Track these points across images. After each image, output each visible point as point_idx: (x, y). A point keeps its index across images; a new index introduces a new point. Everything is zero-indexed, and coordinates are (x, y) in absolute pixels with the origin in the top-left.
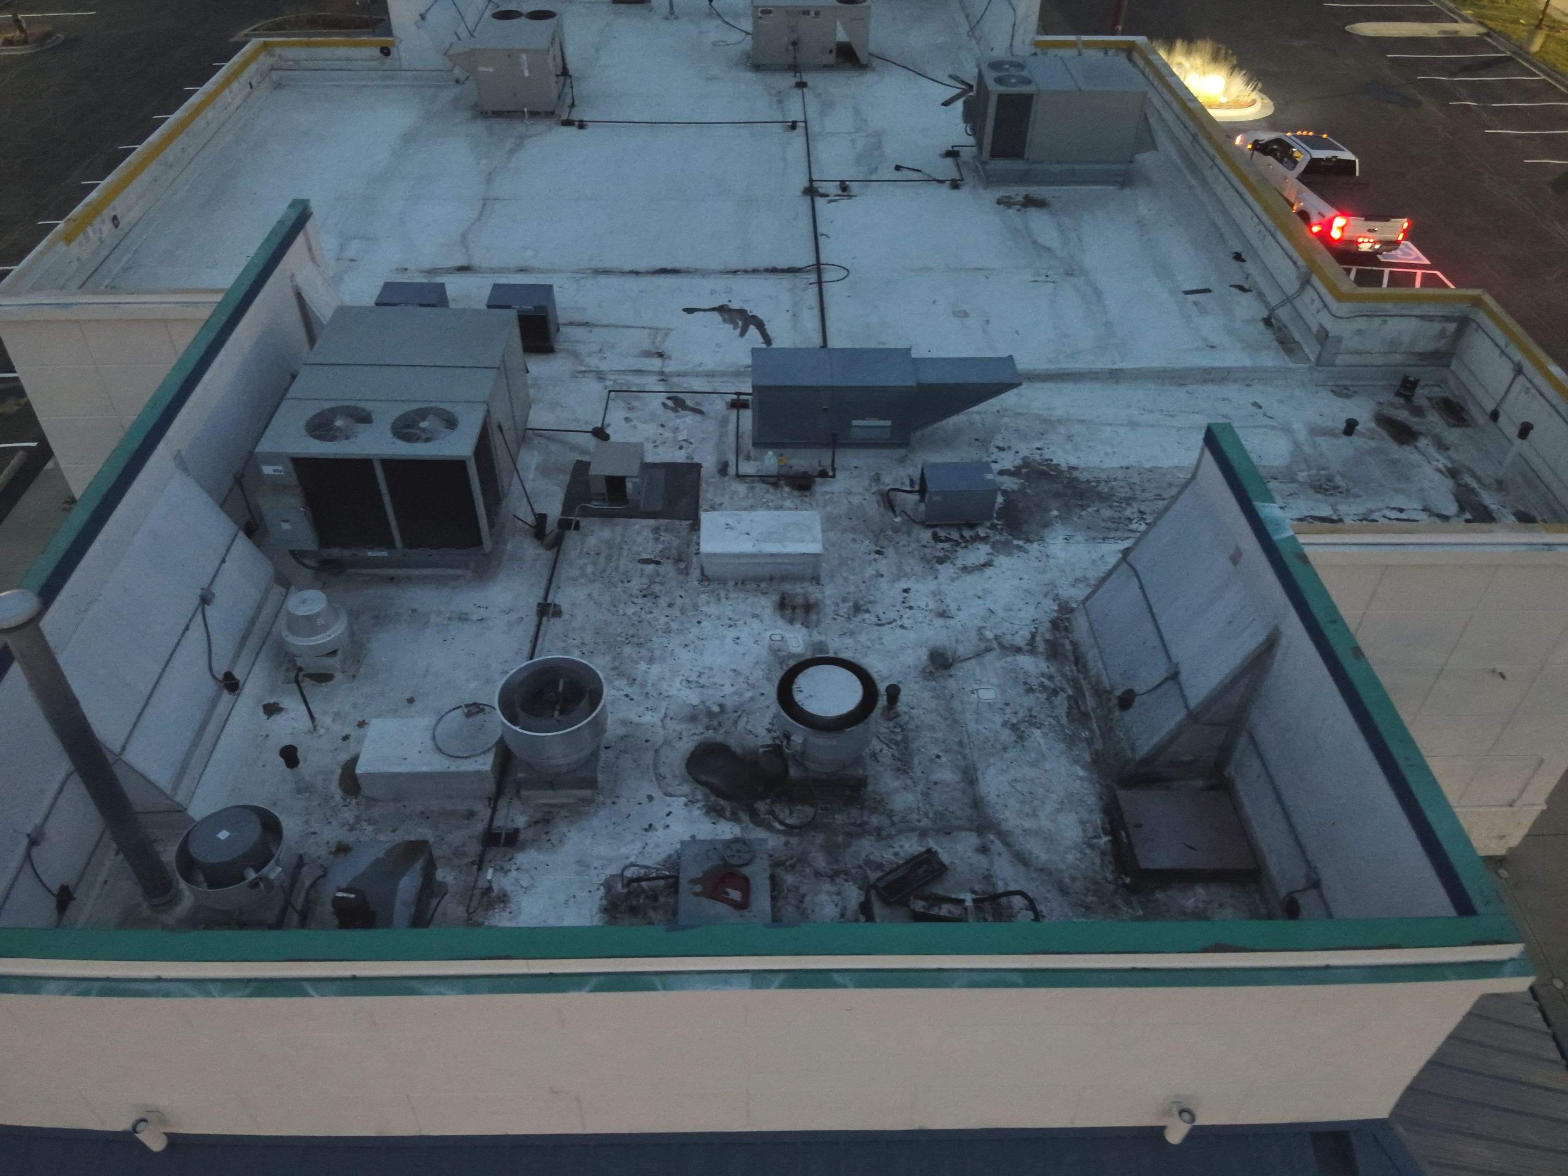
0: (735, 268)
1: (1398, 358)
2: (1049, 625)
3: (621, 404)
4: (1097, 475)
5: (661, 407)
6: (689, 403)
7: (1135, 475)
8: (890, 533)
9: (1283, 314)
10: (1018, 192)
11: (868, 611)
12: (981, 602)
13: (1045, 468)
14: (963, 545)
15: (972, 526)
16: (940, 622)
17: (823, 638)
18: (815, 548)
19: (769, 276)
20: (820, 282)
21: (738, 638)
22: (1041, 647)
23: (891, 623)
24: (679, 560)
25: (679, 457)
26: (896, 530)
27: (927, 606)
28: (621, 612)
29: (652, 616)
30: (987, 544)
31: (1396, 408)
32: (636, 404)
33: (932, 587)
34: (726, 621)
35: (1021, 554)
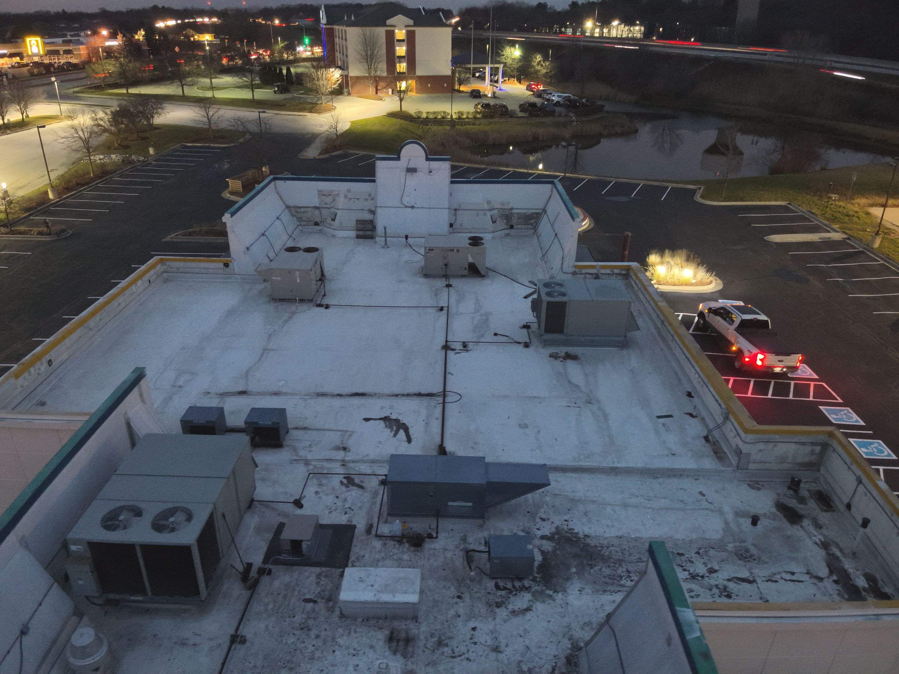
0: (397, 393)
1: (785, 466)
2: (564, 660)
3: (315, 481)
4: (601, 542)
5: (339, 484)
6: (357, 481)
7: (625, 543)
8: (468, 582)
9: (716, 433)
10: (562, 350)
11: (447, 645)
12: (522, 640)
13: (570, 535)
14: (514, 593)
15: (520, 579)
16: (493, 655)
17: (414, 667)
18: (413, 598)
19: (415, 398)
20: (444, 403)
21: (358, 666)
23: (460, 656)
24: (329, 600)
25: (343, 520)
26: (472, 580)
27: (486, 642)
28: (284, 641)
29: (303, 645)
30: (529, 593)
31: (789, 498)
32: (324, 481)
33: (491, 627)
34: (352, 651)
35: (550, 601)
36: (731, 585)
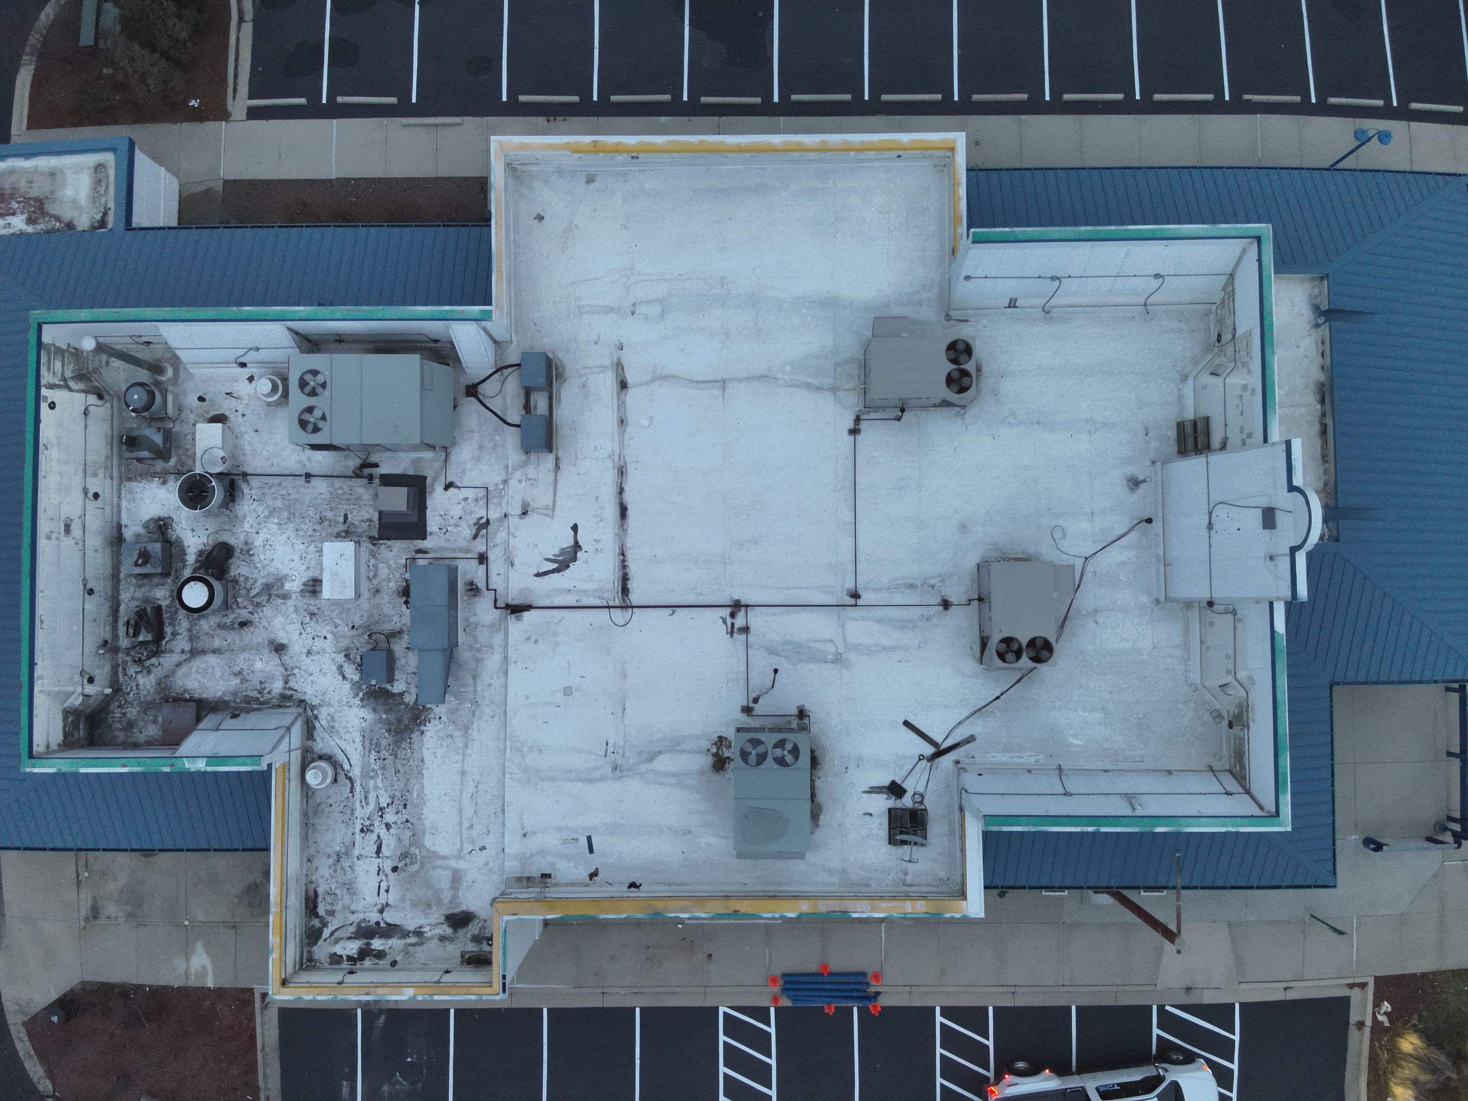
2: (302, 698)
4: (416, 743)
5: (478, 517)
7: (416, 763)
8: (367, 634)
11: (311, 619)
12: (318, 671)
13: (423, 718)
14: (359, 668)
16: (305, 651)
17: (293, 598)
18: (326, 595)
19: (618, 575)
21: (293, 561)
22: (289, 693)
23: (303, 628)
24: (348, 532)
25: (432, 528)
26: (370, 636)
27: (315, 646)
28: (311, 508)
29: (308, 522)
30: (359, 679)
31: (480, 929)
32: (479, 503)
33: (328, 650)
34: (304, 555)
35: (352, 695)
36: (374, 837)
